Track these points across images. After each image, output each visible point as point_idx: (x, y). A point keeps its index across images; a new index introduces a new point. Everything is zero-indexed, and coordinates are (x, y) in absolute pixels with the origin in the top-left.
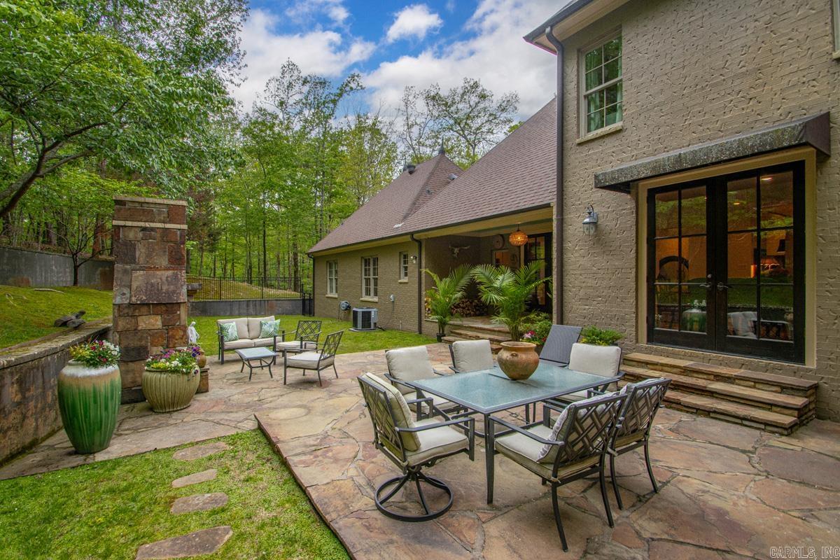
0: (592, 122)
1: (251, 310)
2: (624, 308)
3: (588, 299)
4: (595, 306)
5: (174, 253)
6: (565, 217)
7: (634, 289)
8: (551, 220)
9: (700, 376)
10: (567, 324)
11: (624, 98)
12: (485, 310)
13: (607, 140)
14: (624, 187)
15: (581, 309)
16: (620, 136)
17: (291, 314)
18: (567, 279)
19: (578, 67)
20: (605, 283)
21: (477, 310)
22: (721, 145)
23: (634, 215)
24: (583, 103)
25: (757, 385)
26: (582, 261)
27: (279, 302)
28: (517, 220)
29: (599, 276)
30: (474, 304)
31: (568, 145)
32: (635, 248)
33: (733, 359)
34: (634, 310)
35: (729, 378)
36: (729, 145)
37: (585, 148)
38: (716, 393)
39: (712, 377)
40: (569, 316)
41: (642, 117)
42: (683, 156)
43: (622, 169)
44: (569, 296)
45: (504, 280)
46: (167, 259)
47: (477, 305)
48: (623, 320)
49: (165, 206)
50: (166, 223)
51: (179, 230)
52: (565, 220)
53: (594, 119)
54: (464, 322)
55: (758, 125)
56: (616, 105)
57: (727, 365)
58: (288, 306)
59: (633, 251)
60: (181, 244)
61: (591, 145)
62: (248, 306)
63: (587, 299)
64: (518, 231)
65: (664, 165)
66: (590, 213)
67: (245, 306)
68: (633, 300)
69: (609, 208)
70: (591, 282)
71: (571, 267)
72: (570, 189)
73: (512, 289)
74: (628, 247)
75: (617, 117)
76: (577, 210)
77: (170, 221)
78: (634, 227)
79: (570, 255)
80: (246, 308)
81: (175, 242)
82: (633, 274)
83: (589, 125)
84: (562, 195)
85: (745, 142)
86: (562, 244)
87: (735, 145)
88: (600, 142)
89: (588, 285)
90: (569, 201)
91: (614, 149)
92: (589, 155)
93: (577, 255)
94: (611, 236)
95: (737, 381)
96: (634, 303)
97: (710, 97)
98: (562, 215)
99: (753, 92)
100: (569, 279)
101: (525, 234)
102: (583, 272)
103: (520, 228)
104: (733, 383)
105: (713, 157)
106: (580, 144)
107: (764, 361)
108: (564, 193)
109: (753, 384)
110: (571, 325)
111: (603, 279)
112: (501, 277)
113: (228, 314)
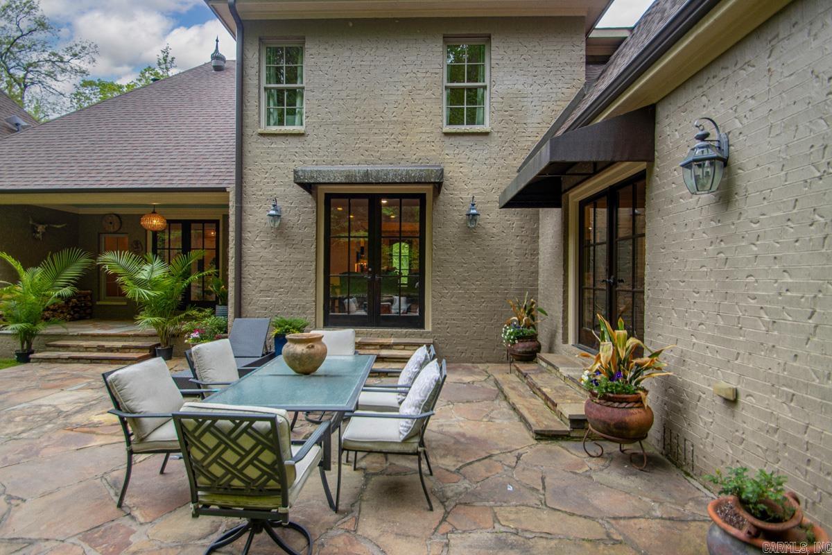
0: (271, 117)
2: (306, 297)
3: (269, 291)
4: (276, 297)
6: (244, 205)
7: (314, 281)
8: (227, 206)
9: (370, 348)
10: (246, 317)
11: (306, 105)
12: (88, 311)
13: (290, 139)
14: (309, 187)
15: (262, 301)
16: (302, 139)
18: (248, 271)
19: (260, 55)
20: (287, 275)
21: (75, 312)
22: (395, 171)
23: (315, 214)
24: (264, 95)
25: (406, 348)
26: (263, 253)
28: (155, 200)
29: (282, 268)
30: (71, 304)
31: (248, 131)
32: (315, 244)
33: (386, 331)
34: (314, 299)
35: (389, 345)
36: (400, 172)
37: (267, 140)
38: (386, 358)
39: (378, 347)
40: (247, 308)
41: (322, 129)
42: (369, 171)
43: (320, 171)
44: (248, 289)
45: (152, 270)
47: (76, 306)
48: (304, 309)
52: (243, 209)
53: (272, 114)
54: (70, 330)
55: (402, 162)
56: (295, 109)
57: (383, 337)
59: (314, 246)
61: (274, 139)
63: (267, 291)
64: (154, 212)
65: (356, 176)
66: (274, 206)
68: (313, 290)
69: (292, 203)
70: (273, 274)
71: (250, 258)
72: (250, 178)
73: (167, 282)
74: (309, 242)
75: (297, 121)
76: (259, 201)
78: (315, 225)
79: (249, 245)
82: (314, 267)
83: (269, 118)
84: (242, 182)
85: (410, 172)
86: (241, 233)
87: (404, 173)
88: (283, 138)
89: (270, 276)
90: (249, 189)
91: (297, 150)
92: (272, 148)
93: (257, 246)
94: (293, 230)
95: (394, 347)
96: (314, 293)
97: (374, 131)
98: (241, 203)
99: (400, 138)
100: (249, 272)
101: (164, 217)
102: (264, 263)
103: (156, 210)
104: (391, 349)
105: (390, 178)
106: (261, 134)
107: (404, 331)
108: (244, 180)
109: (403, 347)
110: (250, 317)
111: (285, 271)
112: (148, 268)
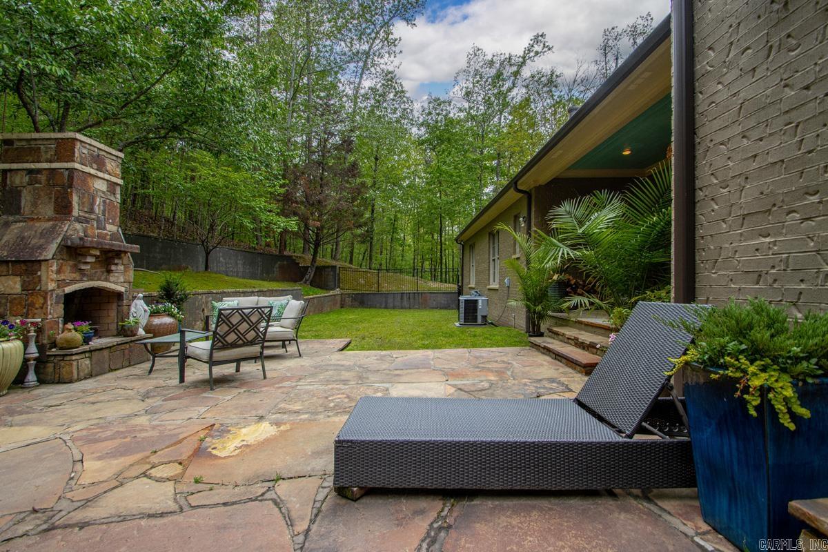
1: (405, 303)
5: (60, 200)
17: (446, 308)
27: (433, 295)
46: (52, 208)
49: (53, 142)
50: (54, 162)
51: (67, 169)
58: (442, 300)
60: (68, 188)
62: (402, 298)
67: (399, 298)
77: (58, 159)
80: (400, 300)
81: (63, 186)
113: (383, 306)
